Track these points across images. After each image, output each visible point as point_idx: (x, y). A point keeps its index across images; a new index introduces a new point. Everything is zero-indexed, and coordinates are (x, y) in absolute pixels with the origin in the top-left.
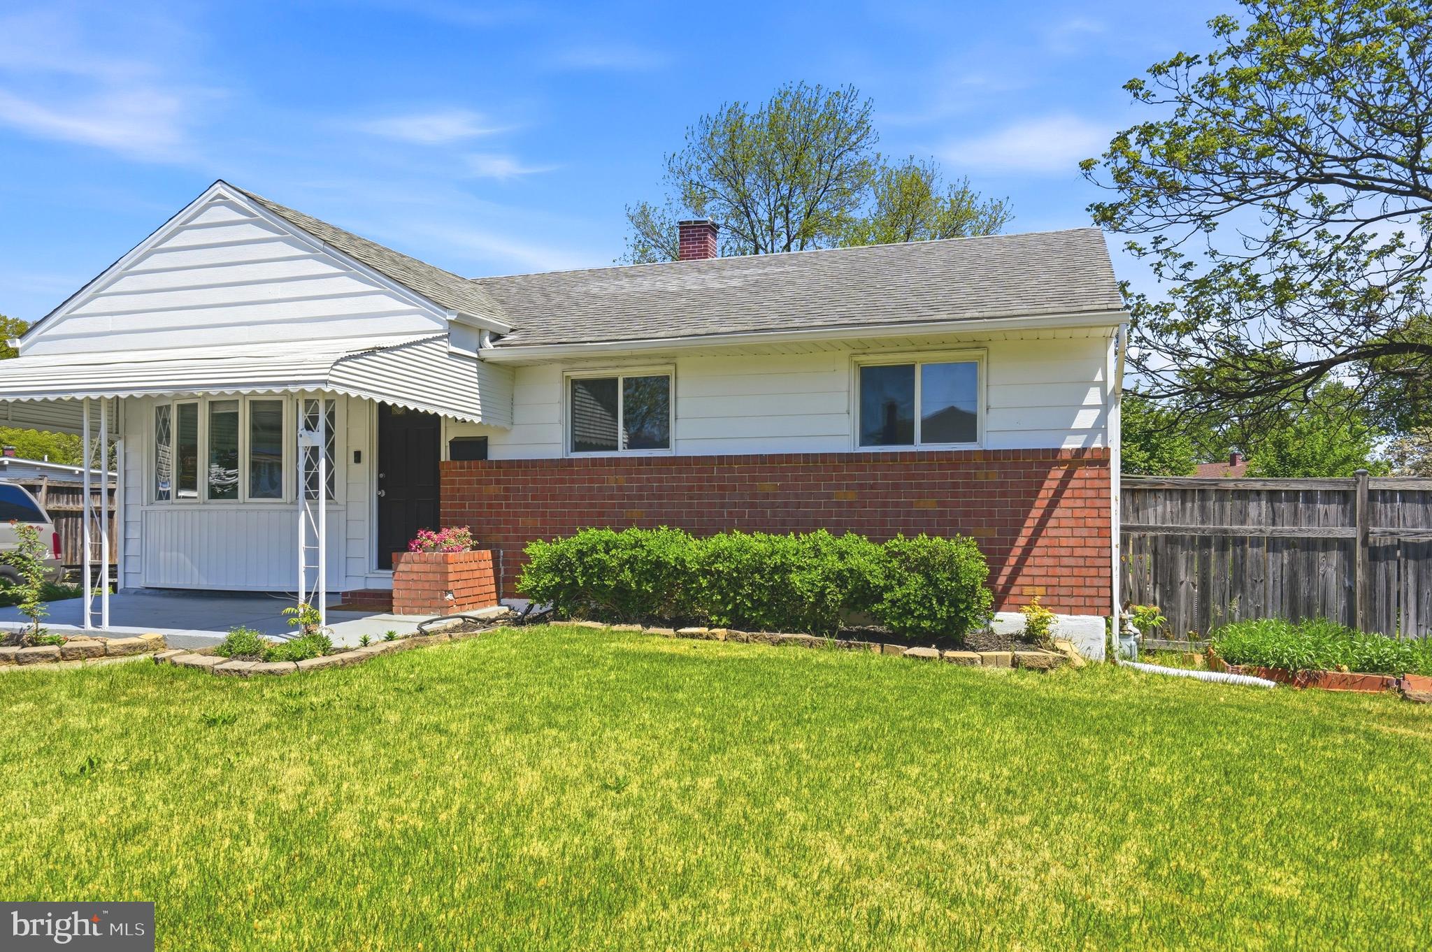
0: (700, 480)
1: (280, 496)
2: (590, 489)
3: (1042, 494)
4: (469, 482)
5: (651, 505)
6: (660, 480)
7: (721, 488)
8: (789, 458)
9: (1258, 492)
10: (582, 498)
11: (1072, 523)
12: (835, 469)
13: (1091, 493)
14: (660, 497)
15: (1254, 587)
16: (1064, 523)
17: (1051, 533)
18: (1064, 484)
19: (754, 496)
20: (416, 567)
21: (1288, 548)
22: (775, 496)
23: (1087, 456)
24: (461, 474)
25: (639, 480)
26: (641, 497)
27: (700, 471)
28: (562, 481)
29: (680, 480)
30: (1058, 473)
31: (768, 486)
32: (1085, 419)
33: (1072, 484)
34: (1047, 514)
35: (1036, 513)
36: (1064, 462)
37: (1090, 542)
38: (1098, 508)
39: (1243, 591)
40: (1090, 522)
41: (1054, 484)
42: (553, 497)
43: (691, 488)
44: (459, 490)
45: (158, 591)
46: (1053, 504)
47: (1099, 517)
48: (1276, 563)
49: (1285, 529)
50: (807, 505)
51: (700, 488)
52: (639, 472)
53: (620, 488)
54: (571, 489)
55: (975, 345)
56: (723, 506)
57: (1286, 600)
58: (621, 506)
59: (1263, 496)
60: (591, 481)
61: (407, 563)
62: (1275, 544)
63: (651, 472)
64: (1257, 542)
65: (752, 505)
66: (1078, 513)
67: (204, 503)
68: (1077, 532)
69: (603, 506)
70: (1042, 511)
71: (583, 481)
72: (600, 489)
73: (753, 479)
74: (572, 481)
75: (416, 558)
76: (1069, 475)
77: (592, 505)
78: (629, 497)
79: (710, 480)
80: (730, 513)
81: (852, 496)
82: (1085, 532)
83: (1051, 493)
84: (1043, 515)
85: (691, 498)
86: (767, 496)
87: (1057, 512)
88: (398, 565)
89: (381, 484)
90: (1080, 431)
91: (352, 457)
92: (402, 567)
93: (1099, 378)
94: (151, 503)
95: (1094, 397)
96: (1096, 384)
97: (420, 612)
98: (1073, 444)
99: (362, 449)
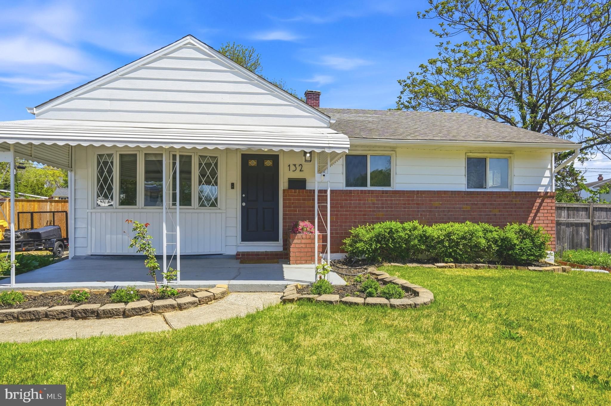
0: (409, 200)
1: (191, 205)
2: (359, 204)
3: (534, 208)
4: (299, 200)
5: (387, 211)
6: (391, 200)
7: (418, 204)
8: (445, 192)
9: (565, 208)
10: (356, 207)
11: (543, 218)
12: (463, 197)
13: (549, 208)
14: (391, 208)
15: (562, 239)
16: (541, 218)
17: (537, 222)
18: (541, 204)
19: (431, 208)
20: (303, 241)
21: (572, 226)
22: (439, 208)
23: (549, 194)
24: (294, 196)
25: (382, 200)
26: (383, 208)
27: (408, 197)
28: (346, 200)
29: (400, 200)
30: (539, 201)
31: (436, 204)
32: (545, 181)
33: (544, 204)
34: (536, 215)
35: (532, 215)
36: (540, 197)
37: (549, 225)
38: (552, 213)
39: (560, 241)
40: (549, 218)
41: (538, 204)
42: (341, 207)
43: (405, 204)
44: (293, 203)
45: (102, 257)
46: (538, 211)
47: (552, 216)
48: (569, 231)
49: (571, 220)
50: (452, 211)
51: (409, 204)
52: (382, 197)
53: (374, 204)
54: (351, 204)
55: (509, 152)
56: (418, 211)
57: (571, 243)
58: (374, 211)
59: (566, 209)
60: (360, 200)
61: (298, 239)
62: (568, 225)
63: (388, 197)
64: (564, 224)
65: (430, 211)
66: (545, 215)
67: (142, 208)
68: (545, 222)
69: (365, 211)
70: (534, 214)
71: (356, 200)
72: (364, 204)
73: (431, 201)
74: (351, 200)
75: (304, 236)
76: (543, 201)
77: (360, 211)
78: (377, 207)
79: (413, 200)
80: (421, 215)
81: (468, 208)
82: (547, 222)
83: (537, 208)
84: (534, 216)
85: (405, 208)
86: (436, 208)
87: (539, 215)
88: (293, 240)
89: (243, 200)
90: (543, 186)
91: (229, 186)
92: (295, 241)
93: (549, 167)
94: (94, 208)
95: (547, 173)
96: (548, 169)
97: (306, 263)
98: (541, 190)
99: (235, 182)
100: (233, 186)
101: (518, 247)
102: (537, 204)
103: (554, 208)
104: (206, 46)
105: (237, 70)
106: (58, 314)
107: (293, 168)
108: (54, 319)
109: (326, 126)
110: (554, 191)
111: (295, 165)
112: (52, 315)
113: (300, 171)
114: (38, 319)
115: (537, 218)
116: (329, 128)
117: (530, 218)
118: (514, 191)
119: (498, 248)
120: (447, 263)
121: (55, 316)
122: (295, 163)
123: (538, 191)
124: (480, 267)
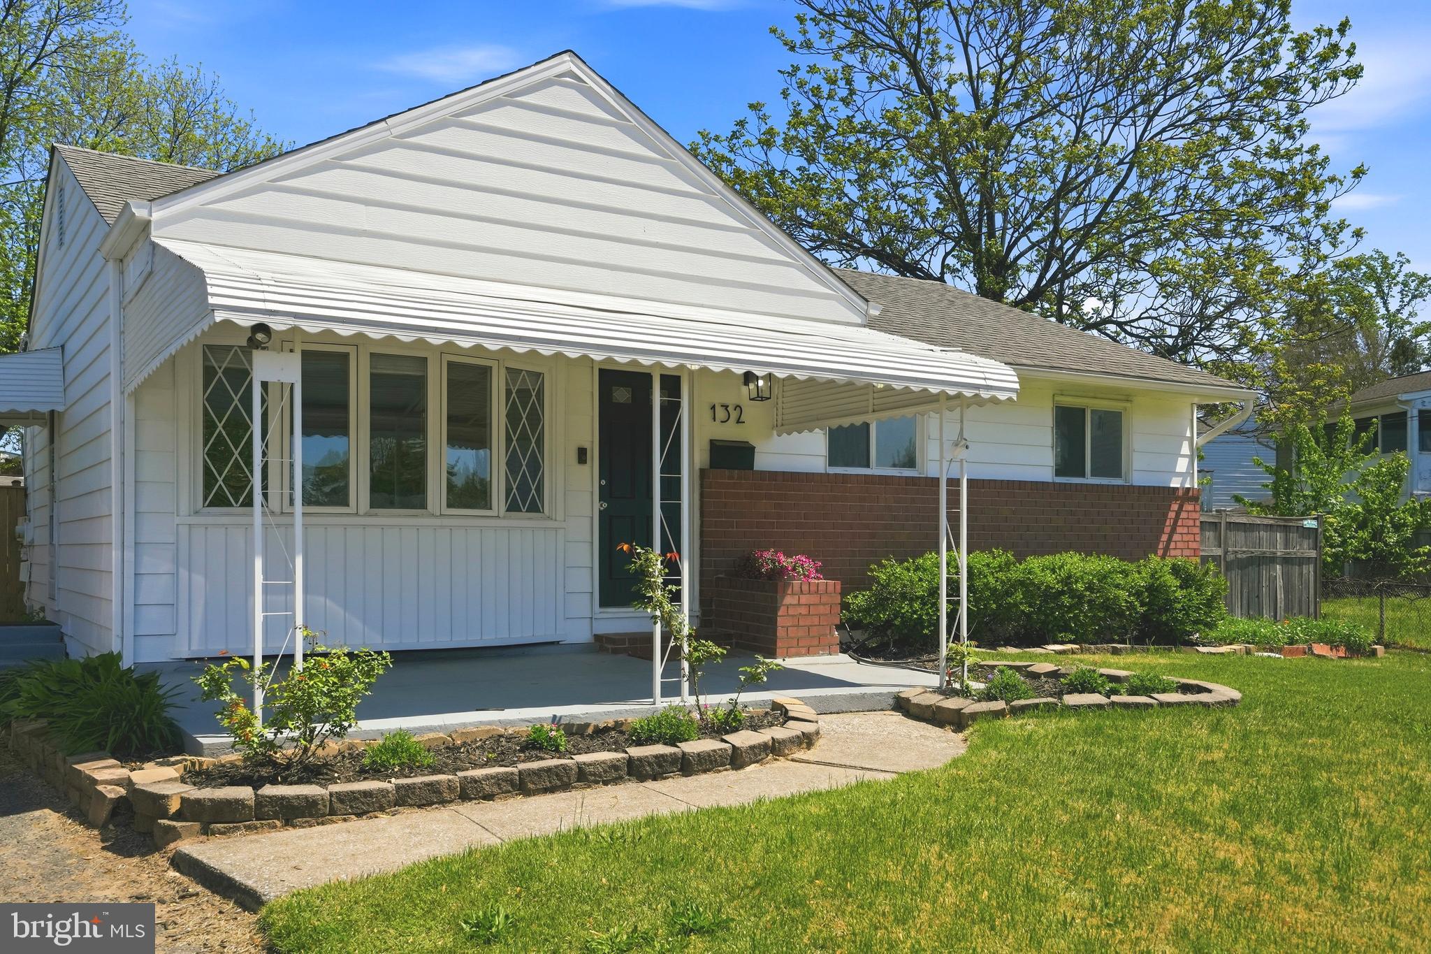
2: (862, 508)
3: (1167, 522)
4: (737, 496)
5: (915, 527)
6: (923, 501)
8: (1021, 484)
11: (1183, 545)
12: (1050, 496)
13: (1191, 523)
14: (923, 518)
16: (1179, 545)
18: (1178, 513)
19: (996, 519)
20: (804, 599)
22: (1011, 520)
23: (1189, 493)
24: (727, 486)
25: (905, 501)
26: (907, 518)
28: (836, 499)
30: (1174, 507)
31: (1005, 510)
32: (1182, 465)
33: (1183, 515)
34: (1170, 538)
36: (1176, 498)
38: (1195, 535)
40: (1190, 546)
42: (826, 517)
44: (725, 504)
46: (1174, 529)
47: (1195, 542)
50: (1033, 529)
52: (905, 492)
53: (889, 509)
54: (844, 508)
55: (1125, 398)
58: (890, 527)
60: (863, 499)
61: (793, 594)
63: (916, 493)
65: (994, 528)
66: (1185, 538)
68: (1185, 552)
69: (873, 527)
71: (855, 499)
73: (995, 503)
74: (845, 499)
76: (1181, 507)
77: (864, 526)
78: (896, 518)
80: (979, 536)
81: (1061, 521)
83: (1172, 521)
84: (1168, 540)
86: (1005, 519)
87: (1176, 537)
88: (783, 598)
89: (604, 494)
90: (1180, 474)
91: (573, 456)
92: (788, 600)
93: (1188, 434)
94: (196, 513)
95: (1185, 449)
96: (1187, 438)
97: (808, 653)
98: (1175, 483)
99: (587, 445)
100: (582, 455)
101: (1179, 606)
102: (1172, 515)
103: (1198, 523)
104: (609, 88)
105: (677, 161)
106: (605, 771)
107: (721, 414)
108: (597, 782)
109: (859, 321)
110: (1196, 486)
111: (726, 407)
112: (595, 775)
113: (738, 422)
114: (566, 787)
115: (1172, 545)
116: (865, 326)
117: (1161, 546)
118: (1136, 483)
119: (1145, 609)
120: (1062, 643)
121: (601, 777)
122: (726, 402)
123: (1172, 485)
124: (1120, 650)
